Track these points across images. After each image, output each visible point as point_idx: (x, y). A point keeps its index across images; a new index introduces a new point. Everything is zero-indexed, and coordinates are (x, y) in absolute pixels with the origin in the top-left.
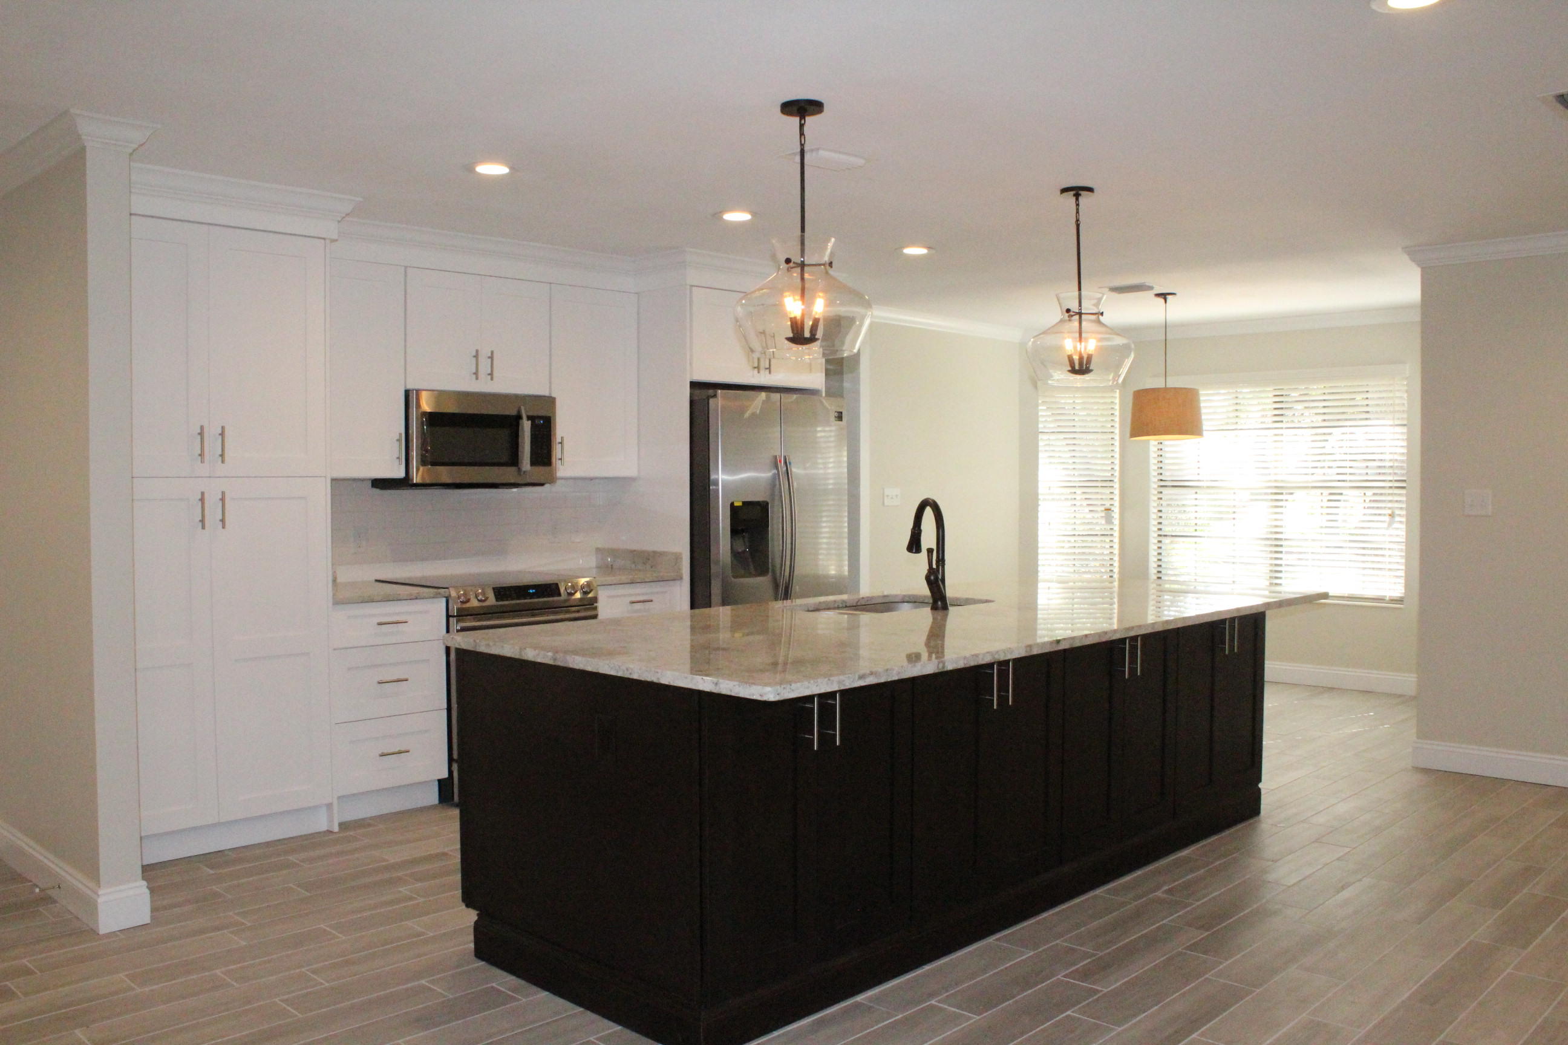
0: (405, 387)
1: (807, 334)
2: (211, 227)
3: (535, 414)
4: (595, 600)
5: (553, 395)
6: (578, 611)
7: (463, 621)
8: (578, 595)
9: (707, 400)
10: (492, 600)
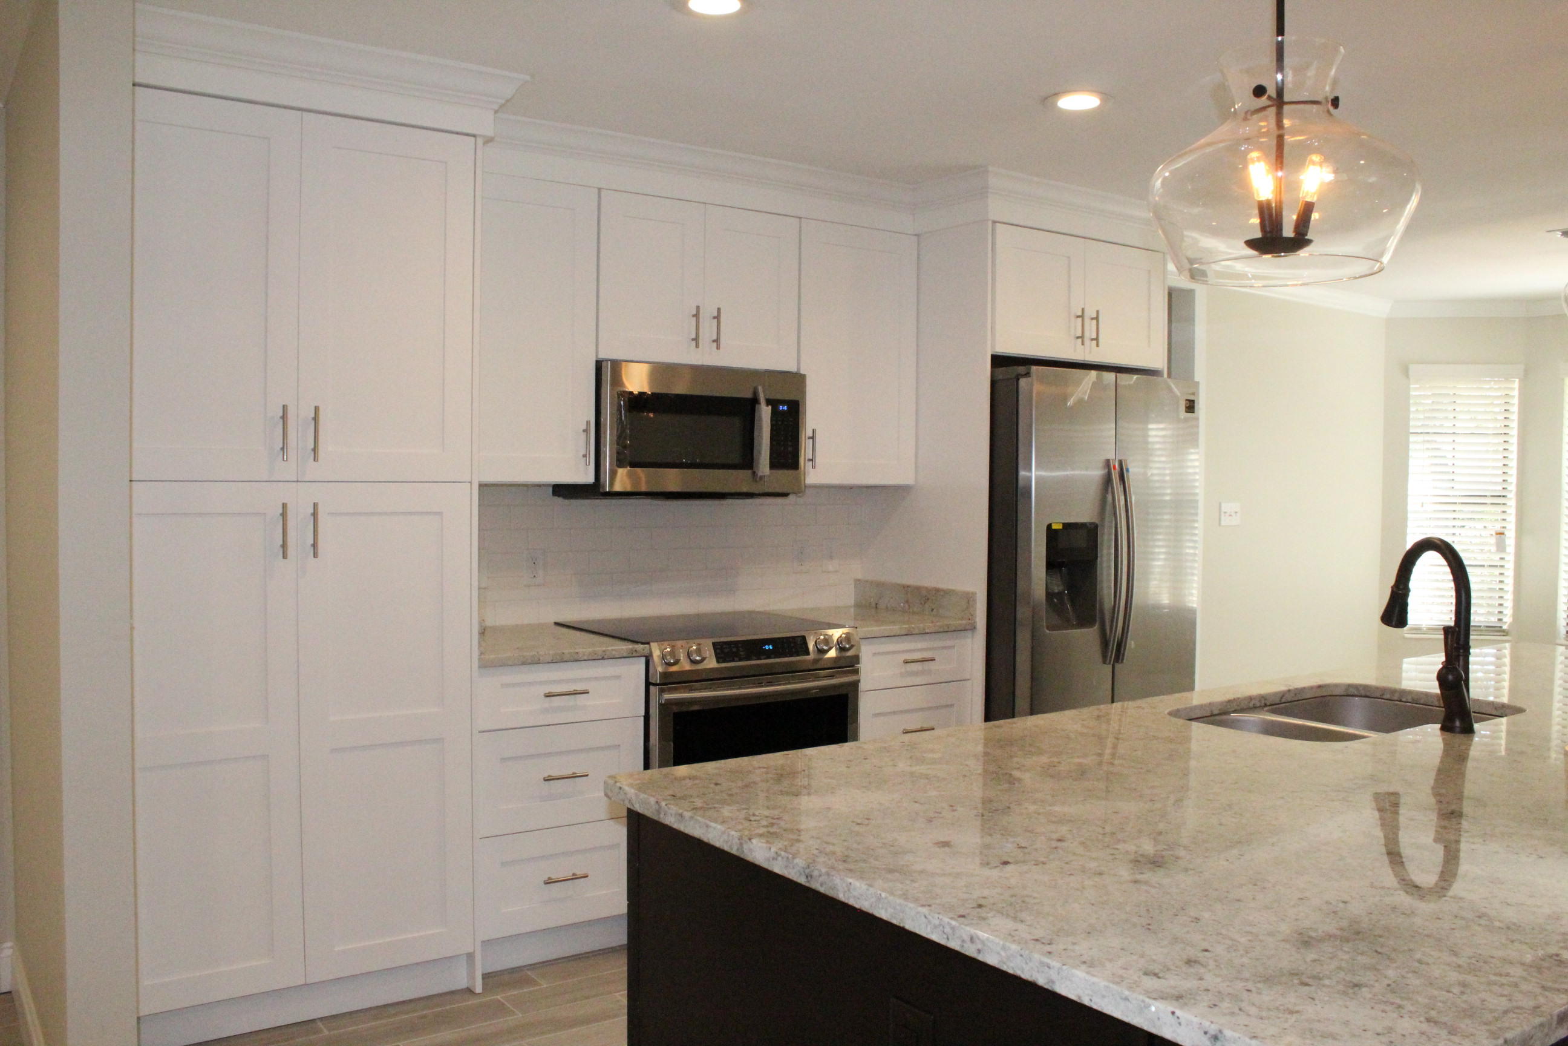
0: (597, 356)
1: (1288, 232)
2: (305, 114)
3: (779, 397)
4: (856, 659)
5: (802, 372)
6: (831, 676)
7: (670, 691)
8: (832, 653)
9: (1015, 380)
10: (711, 663)
